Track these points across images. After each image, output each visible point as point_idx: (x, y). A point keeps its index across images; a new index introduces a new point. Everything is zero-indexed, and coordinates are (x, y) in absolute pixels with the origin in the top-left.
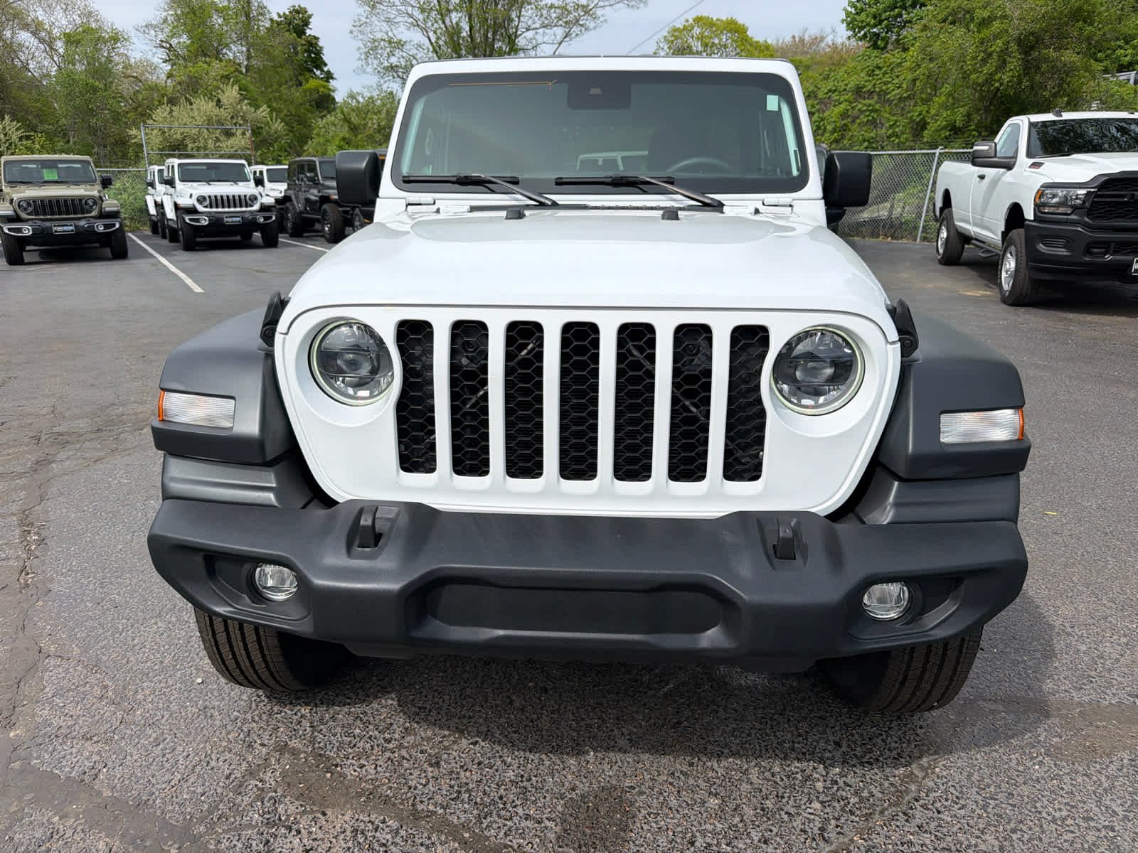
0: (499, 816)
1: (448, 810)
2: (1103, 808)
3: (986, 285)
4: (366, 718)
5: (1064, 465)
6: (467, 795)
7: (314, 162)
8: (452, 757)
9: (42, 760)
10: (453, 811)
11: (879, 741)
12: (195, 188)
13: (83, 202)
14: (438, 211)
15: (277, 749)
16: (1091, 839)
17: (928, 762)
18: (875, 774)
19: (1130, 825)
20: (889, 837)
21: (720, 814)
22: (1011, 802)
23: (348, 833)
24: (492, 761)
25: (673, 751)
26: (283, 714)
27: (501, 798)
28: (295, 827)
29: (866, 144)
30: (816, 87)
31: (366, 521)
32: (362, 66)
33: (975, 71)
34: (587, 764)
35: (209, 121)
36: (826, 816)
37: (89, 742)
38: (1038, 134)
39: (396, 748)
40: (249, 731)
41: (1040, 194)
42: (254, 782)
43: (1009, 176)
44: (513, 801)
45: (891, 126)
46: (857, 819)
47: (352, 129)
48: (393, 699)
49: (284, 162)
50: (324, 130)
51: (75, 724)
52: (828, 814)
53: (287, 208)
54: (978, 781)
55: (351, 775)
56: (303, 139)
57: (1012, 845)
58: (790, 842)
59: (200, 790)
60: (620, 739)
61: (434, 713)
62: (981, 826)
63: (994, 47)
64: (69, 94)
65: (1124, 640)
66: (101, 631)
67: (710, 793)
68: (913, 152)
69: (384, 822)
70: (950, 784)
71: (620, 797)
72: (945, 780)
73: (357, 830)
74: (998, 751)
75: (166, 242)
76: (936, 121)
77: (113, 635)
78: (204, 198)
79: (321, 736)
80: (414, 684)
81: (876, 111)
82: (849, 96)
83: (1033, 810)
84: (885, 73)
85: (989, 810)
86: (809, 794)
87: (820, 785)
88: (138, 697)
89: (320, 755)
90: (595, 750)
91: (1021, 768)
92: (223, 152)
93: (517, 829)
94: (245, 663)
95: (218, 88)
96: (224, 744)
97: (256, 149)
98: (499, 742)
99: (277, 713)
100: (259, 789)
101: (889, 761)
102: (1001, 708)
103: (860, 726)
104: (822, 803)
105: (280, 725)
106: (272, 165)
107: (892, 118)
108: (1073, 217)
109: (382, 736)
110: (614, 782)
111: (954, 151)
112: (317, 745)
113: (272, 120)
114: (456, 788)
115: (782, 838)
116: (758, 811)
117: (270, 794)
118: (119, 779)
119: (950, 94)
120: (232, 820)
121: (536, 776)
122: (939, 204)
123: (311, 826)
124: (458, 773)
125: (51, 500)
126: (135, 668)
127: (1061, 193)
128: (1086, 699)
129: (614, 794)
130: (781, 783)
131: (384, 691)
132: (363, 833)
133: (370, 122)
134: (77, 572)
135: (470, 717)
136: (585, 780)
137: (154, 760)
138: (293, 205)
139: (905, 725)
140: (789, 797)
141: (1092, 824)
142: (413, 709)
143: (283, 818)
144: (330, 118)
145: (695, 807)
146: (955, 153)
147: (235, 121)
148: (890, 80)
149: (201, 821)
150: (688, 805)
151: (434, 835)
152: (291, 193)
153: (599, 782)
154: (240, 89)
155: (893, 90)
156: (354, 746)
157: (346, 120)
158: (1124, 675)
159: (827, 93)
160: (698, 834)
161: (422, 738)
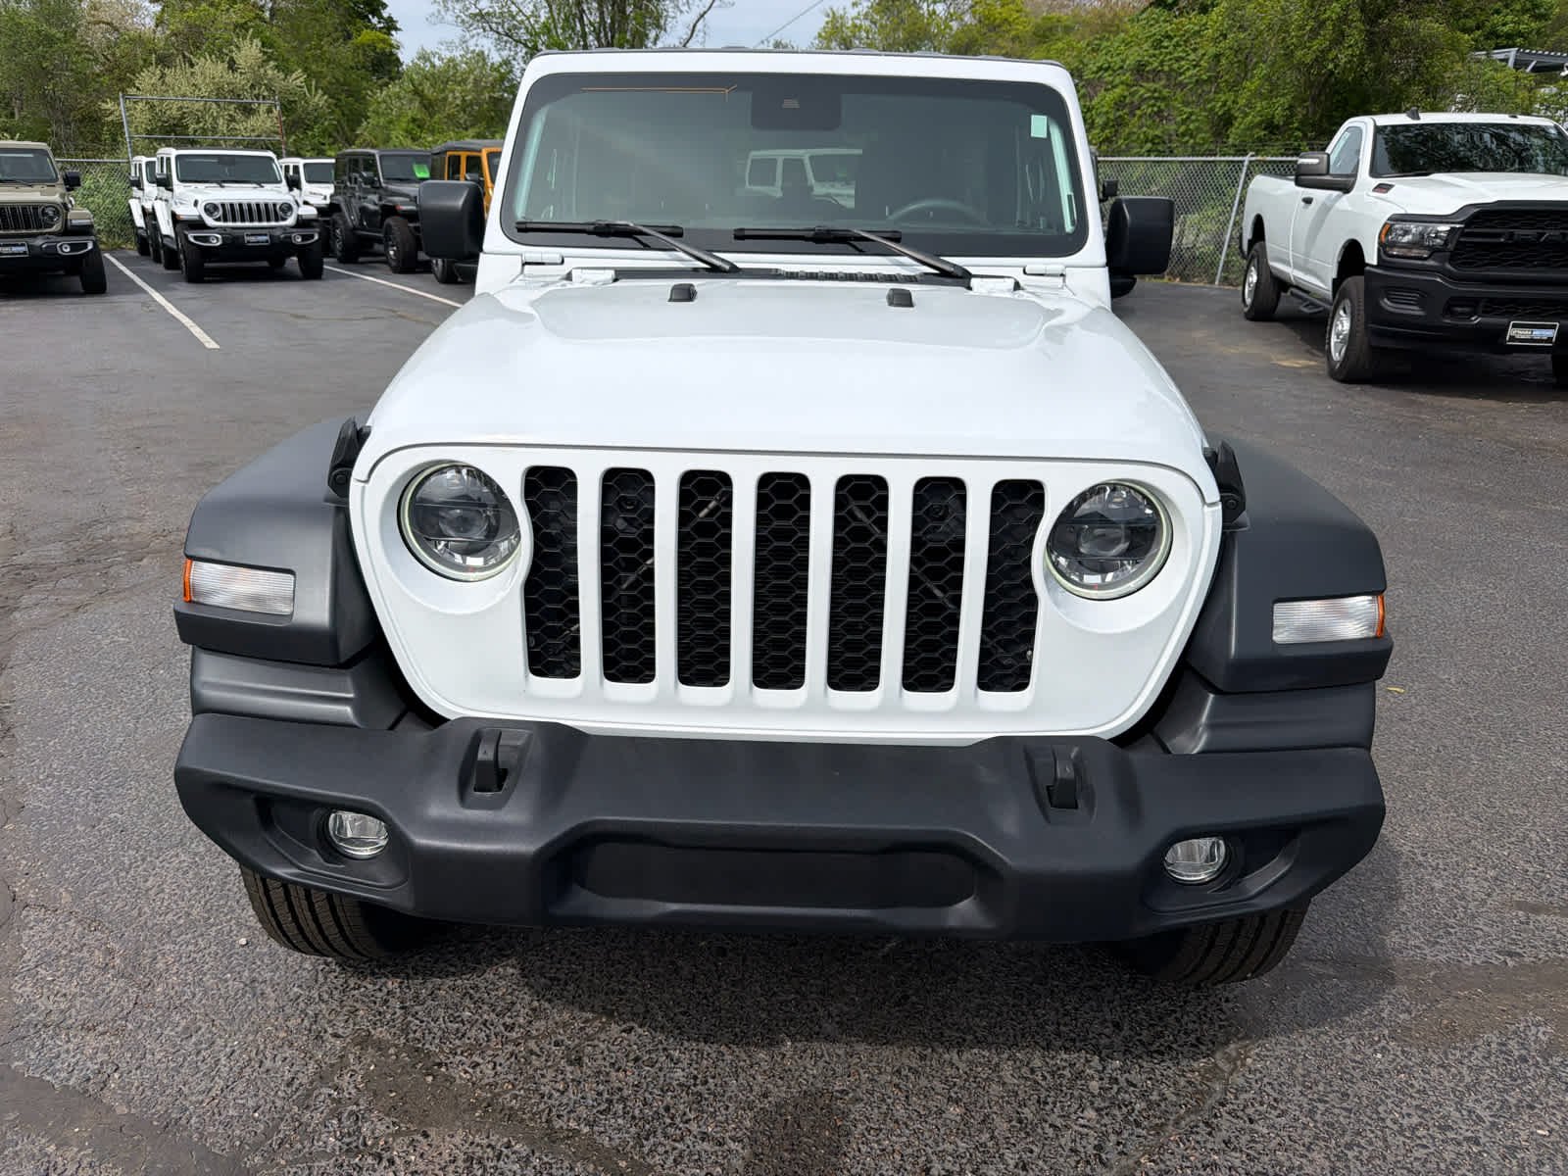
0: (666, 1136)
1: (595, 1128)
2: (1464, 1113)
3: (1308, 351)
4: (478, 995)
5: (1413, 619)
6: (621, 1106)
7: (373, 155)
8: (598, 1051)
9: (26, 1061)
10: (602, 1129)
11: (1171, 1020)
12: (200, 192)
13: (40, 210)
14: (569, 277)
15: (356, 1041)
16: (1449, 1156)
17: (1237, 1050)
18: (1167, 1068)
19: (1499, 1135)
20: (1187, 1158)
21: (963, 1130)
22: (1345, 1105)
23: (460, 1163)
24: (653, 1056)
25: (898, 1039)
26: (363, 989)
27: (667, 1109)
28: (386, 1155)
29: (1149, 145)
30: (1081, 62)
31: (485, 754)
32: (439, 11)
33: (1301, 45)
34: (782, 1059)
35: (219, 92)
36: (1104, 1129)
37: (92, 1034)
38: (1386, 143)
39: (522, 1038)
40: (316, 1015)
41: (1387, 229)
42: (326, 1091)
43: (1345, 202)
44: (685, 1114)
45: (1184, 122)
46: (1144, 1132)
47: (424, 106)
48: (513, 967)
49: (329, 153)
50: (384, 106)
51: (69, 1009)
52: (1105, 1126)
53: (335, 223)
54: (1304, 1076)
55: (460, 1077)
56: (355, 118)
57: (1347, 1167)
58: (1056, 1167)
59: (251, 1103)
60: (827, 1022)
61: (572, 987)
62: (1307, 1140)
63: (1328, 13)
64: (13, 47)
65: (1492, 873)
66: (99, 868)
67: (950, 1099)
68: (1212, 158)
69: (508, 1146)
70: (1266, 1080)
71: (829, 1106)
72: (1258, 1075)
73: (472, 1158)
74: (1328, 1034)
75: (160, 268)
76: (1246, 115)
77: (116, 874)
78: (215, 207)
79: (418, 1022)
80: (543, 943)
81: (1164, 99)
82: (1127, 77)
83: (1375, 1116)
84: (1177, 45)
85: (1318, 1117)
86: (1081, 1097)
87: (1094, 1085)
88: (158, 966)
89: (417, 1050)
90: (793, 1038)
91: (1358, 1058)
92: (240, 137)
93: (691, 1154)
94: (310, 927)
95: (230, 43)
96: (282, 1034)
97: (288, 134)
98: (662, 1028)
99: (354, 989)
100: (334, 1100)
101: (1186, 1049)
102: (1331, 972)
103: (1146, 1000)
104: (1098, 1110)
105: (358, 1005)
106: (311, 157)
107: (1186, 109)
108: (1431, 263)
109: (502, 1021)
110: (820, 1085)
111: (1269, 158)
112: (411, 1035)
113: (309, 90)
114: (606, 1096)
115: (1045, 1162)
116: (1014, 1123)
117: (350, 1108)
118: (138, 1088)
119: (1267, 78)
120: (299, 1146)
121: (714, 1077)
122: (1248, 235)
123: (408, 1153)
124: (608, 1074)
125: (17, 669)
126: (150, 924)
127: (1414, 228)
128: (1443, 957)
129: (821, 1102)
130: (1043, 1083)
131: (501, 954)
132: (480, 1163)
133: (451, 95)
134: (60, 779)
135: (622, 993)
136: (780, 1082)
137: (185, 1059)
138: (343, 217)
139: (1206, 998)
140: (1054, 1103)
141: (1451, 1135)
142: (543, 980)
143: (369, 1143)
144: (394, 88)
145: (929, 1120)
146: (1270, 162)
147: (256, 92)
148: (1183, 55)
149: (256, 1148)
150: (920, 1116)
151: (579, 1164)
152: (340, 199)
153: (800, 1084)
154: (263, 45)
155: (1188, 69)
156: (463, 1036)
157: (417, 92)
158: (1492, 923)
159: (1097, 72)
160: (934, 1158)
161: (556, 1023)
